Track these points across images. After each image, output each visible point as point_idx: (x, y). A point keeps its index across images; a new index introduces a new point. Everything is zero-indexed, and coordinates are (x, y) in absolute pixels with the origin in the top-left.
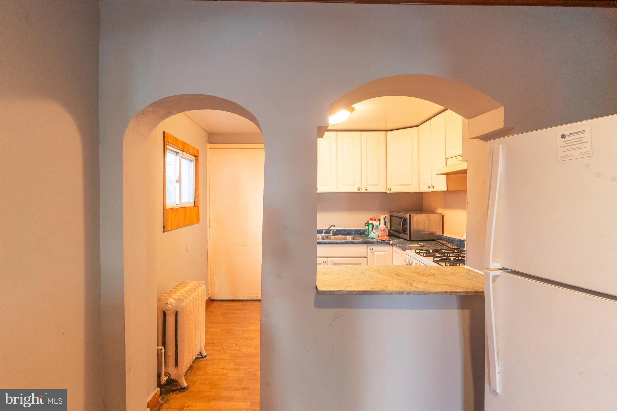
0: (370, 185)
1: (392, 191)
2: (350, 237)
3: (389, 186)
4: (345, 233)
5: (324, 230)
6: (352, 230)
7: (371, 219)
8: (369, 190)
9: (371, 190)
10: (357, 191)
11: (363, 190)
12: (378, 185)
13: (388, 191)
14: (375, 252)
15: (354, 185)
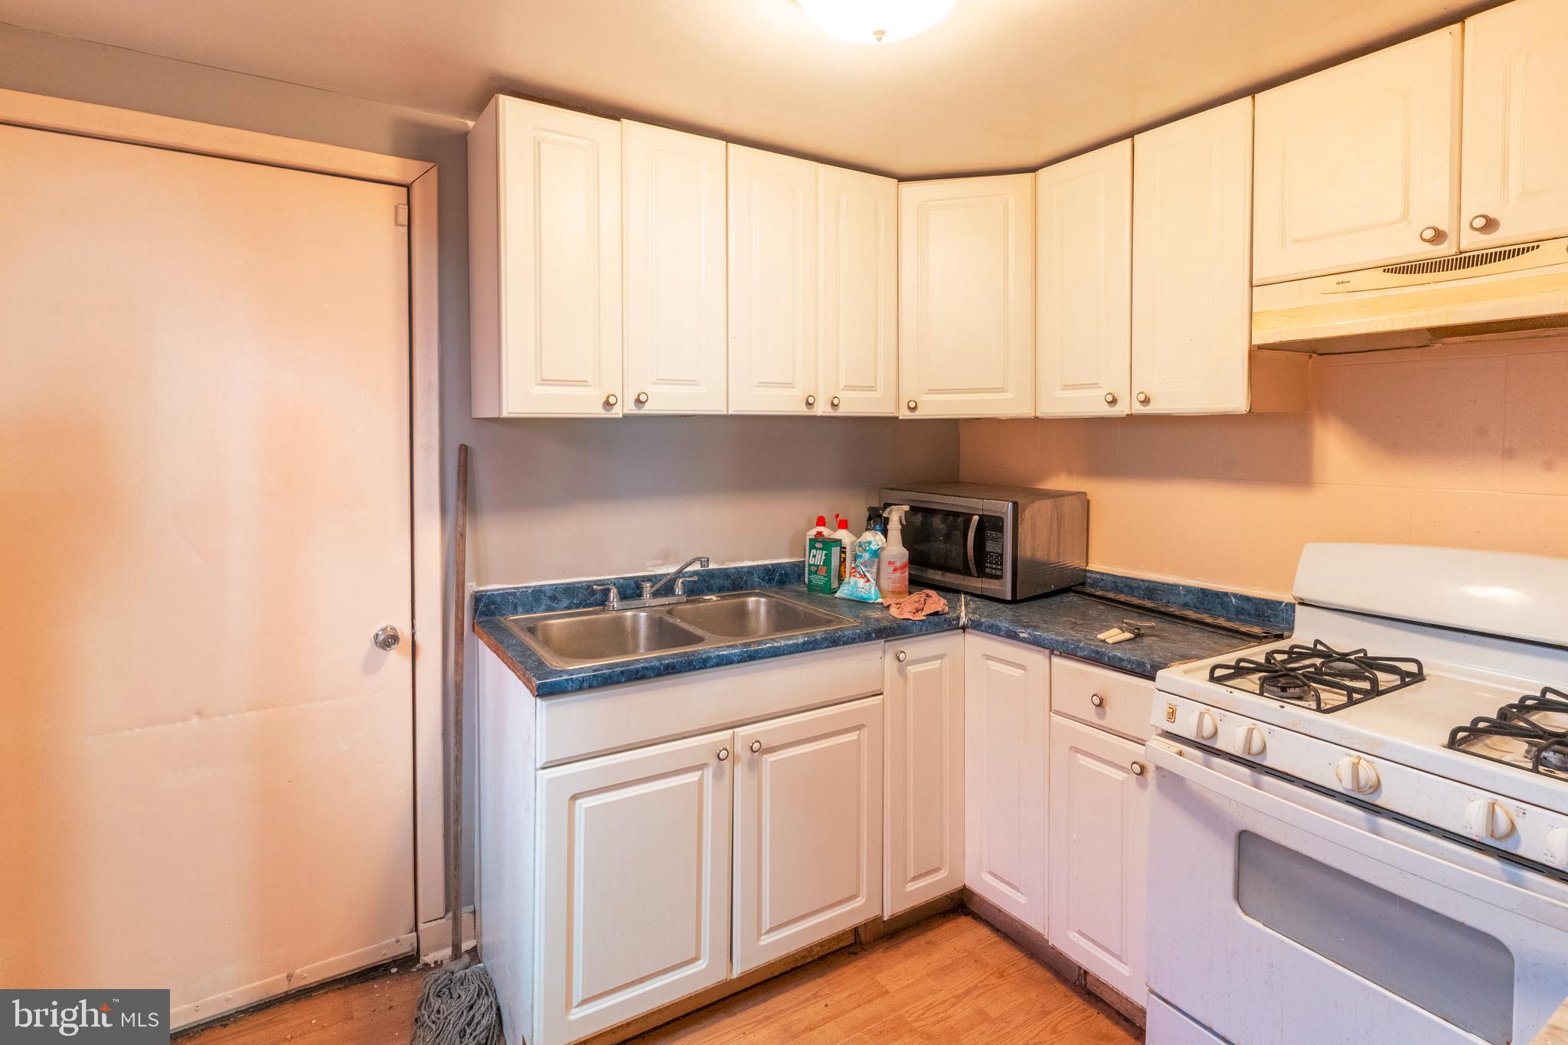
0: (848, 388)
1: (919, 414)
2: (763, 600)
3: (908, 393)
4: (727, 583)
5: (648, 579)
6: (751, 571)
7: (821, 522)
8: (844, 410)
9: (852, 406)
10: (803, 410)
11: (822, 409)
12: (872, 388)
13: (904, 414)
14: (909, 667)
15: (789, 385)
